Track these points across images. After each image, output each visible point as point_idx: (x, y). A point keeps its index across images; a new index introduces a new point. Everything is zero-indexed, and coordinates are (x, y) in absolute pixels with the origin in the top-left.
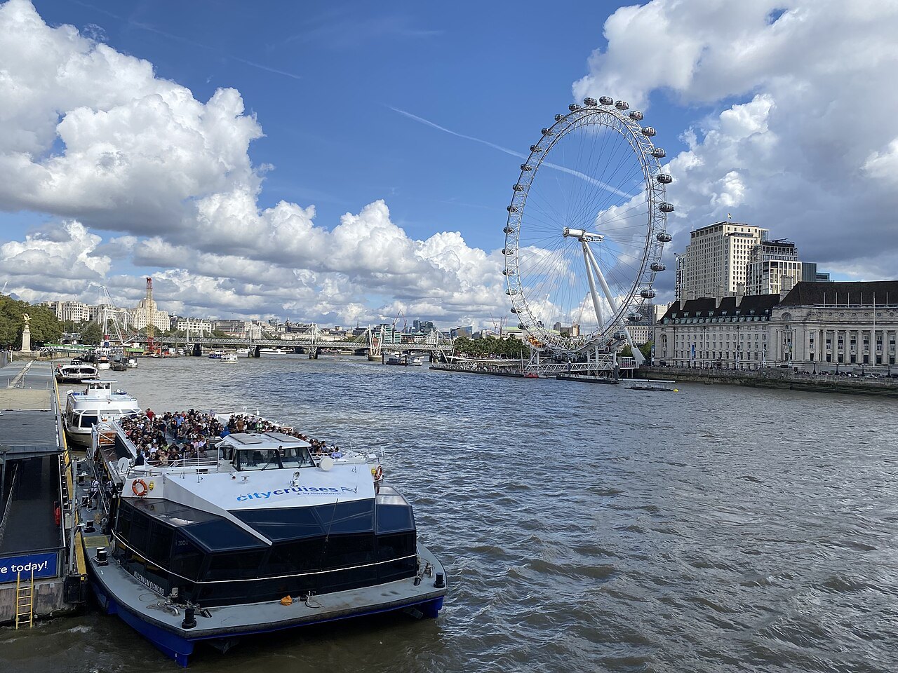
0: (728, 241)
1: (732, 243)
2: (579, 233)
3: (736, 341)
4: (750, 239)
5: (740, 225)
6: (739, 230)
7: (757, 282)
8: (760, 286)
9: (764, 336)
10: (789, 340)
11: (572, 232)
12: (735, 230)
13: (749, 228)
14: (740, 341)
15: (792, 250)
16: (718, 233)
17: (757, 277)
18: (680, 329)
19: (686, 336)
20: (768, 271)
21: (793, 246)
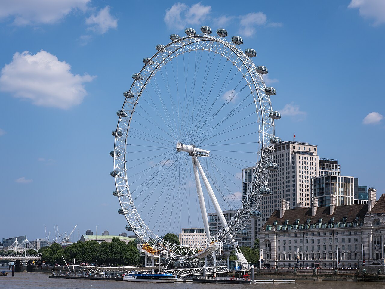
0: (294, 158)
1: (298, 160)
2: (190, 147)
3: (332, 244)
4: (312, 157)
5: (303, 144)
6: (302, 149)
7: (320, 193)
8: (323, 197)
9: (356, 239)
10: (378, 242)
11: (185, 147)
12: (299, 149)
13: (310, 147)
14: (335, 244)
15: (336, 166)
16: (286, 151)
17: (320, 189)
18: (282, 235)
19: (287, 241)
20: (329, 184)
21: (336, 163)
